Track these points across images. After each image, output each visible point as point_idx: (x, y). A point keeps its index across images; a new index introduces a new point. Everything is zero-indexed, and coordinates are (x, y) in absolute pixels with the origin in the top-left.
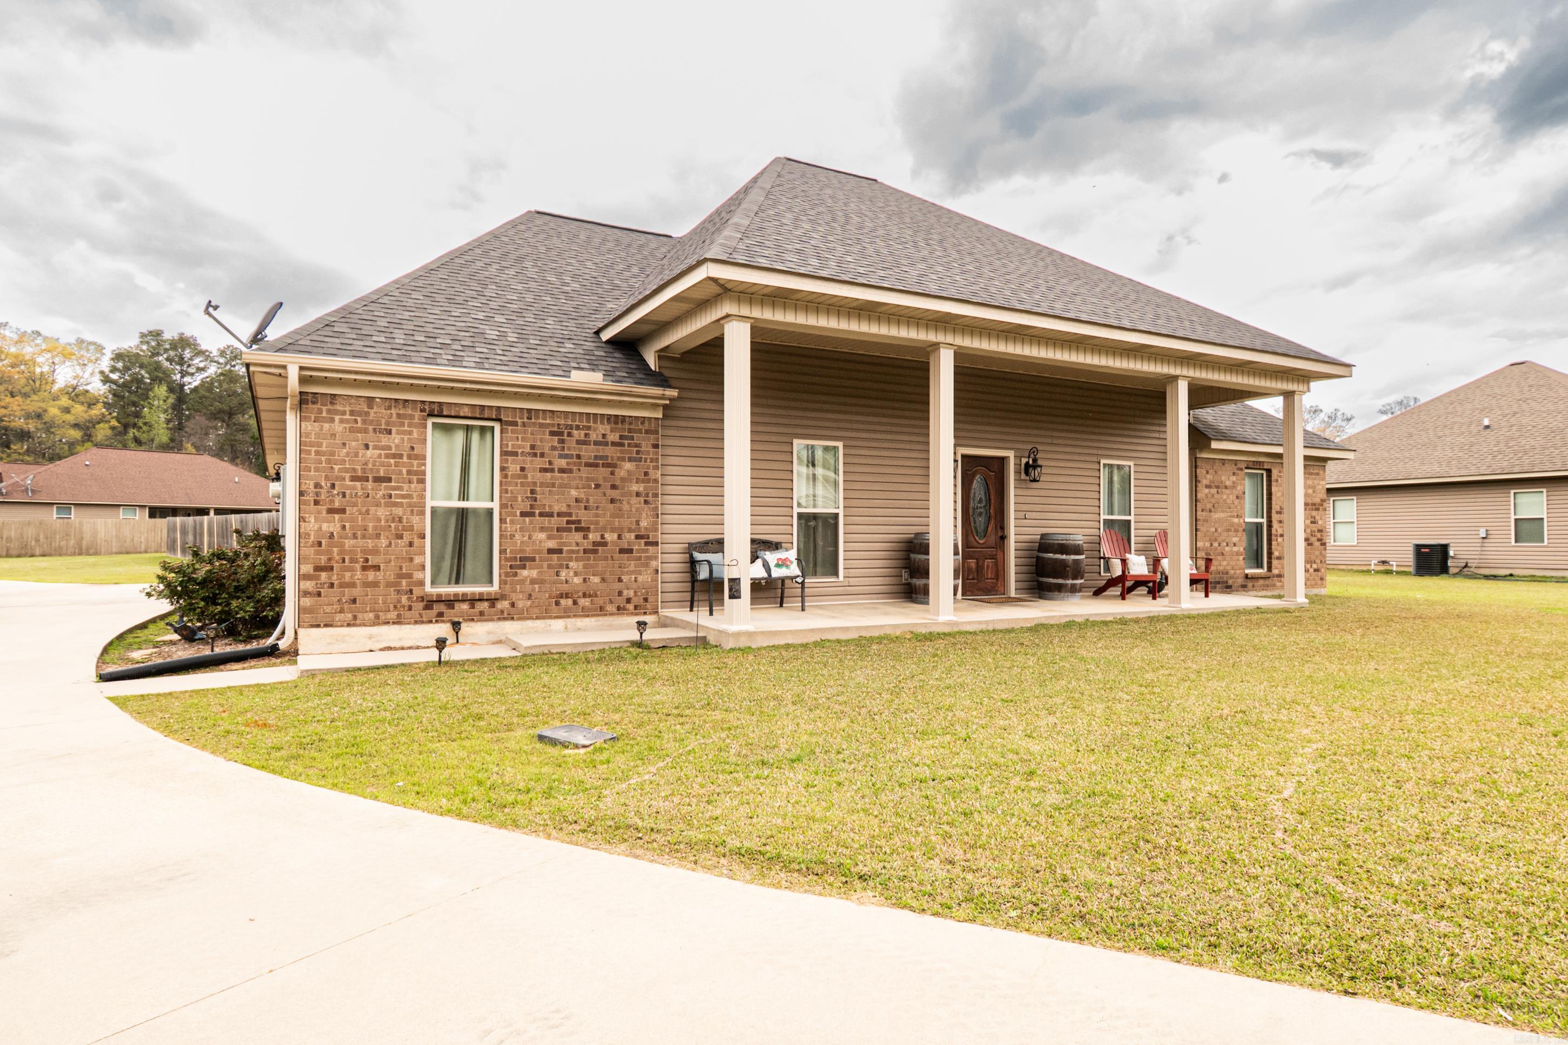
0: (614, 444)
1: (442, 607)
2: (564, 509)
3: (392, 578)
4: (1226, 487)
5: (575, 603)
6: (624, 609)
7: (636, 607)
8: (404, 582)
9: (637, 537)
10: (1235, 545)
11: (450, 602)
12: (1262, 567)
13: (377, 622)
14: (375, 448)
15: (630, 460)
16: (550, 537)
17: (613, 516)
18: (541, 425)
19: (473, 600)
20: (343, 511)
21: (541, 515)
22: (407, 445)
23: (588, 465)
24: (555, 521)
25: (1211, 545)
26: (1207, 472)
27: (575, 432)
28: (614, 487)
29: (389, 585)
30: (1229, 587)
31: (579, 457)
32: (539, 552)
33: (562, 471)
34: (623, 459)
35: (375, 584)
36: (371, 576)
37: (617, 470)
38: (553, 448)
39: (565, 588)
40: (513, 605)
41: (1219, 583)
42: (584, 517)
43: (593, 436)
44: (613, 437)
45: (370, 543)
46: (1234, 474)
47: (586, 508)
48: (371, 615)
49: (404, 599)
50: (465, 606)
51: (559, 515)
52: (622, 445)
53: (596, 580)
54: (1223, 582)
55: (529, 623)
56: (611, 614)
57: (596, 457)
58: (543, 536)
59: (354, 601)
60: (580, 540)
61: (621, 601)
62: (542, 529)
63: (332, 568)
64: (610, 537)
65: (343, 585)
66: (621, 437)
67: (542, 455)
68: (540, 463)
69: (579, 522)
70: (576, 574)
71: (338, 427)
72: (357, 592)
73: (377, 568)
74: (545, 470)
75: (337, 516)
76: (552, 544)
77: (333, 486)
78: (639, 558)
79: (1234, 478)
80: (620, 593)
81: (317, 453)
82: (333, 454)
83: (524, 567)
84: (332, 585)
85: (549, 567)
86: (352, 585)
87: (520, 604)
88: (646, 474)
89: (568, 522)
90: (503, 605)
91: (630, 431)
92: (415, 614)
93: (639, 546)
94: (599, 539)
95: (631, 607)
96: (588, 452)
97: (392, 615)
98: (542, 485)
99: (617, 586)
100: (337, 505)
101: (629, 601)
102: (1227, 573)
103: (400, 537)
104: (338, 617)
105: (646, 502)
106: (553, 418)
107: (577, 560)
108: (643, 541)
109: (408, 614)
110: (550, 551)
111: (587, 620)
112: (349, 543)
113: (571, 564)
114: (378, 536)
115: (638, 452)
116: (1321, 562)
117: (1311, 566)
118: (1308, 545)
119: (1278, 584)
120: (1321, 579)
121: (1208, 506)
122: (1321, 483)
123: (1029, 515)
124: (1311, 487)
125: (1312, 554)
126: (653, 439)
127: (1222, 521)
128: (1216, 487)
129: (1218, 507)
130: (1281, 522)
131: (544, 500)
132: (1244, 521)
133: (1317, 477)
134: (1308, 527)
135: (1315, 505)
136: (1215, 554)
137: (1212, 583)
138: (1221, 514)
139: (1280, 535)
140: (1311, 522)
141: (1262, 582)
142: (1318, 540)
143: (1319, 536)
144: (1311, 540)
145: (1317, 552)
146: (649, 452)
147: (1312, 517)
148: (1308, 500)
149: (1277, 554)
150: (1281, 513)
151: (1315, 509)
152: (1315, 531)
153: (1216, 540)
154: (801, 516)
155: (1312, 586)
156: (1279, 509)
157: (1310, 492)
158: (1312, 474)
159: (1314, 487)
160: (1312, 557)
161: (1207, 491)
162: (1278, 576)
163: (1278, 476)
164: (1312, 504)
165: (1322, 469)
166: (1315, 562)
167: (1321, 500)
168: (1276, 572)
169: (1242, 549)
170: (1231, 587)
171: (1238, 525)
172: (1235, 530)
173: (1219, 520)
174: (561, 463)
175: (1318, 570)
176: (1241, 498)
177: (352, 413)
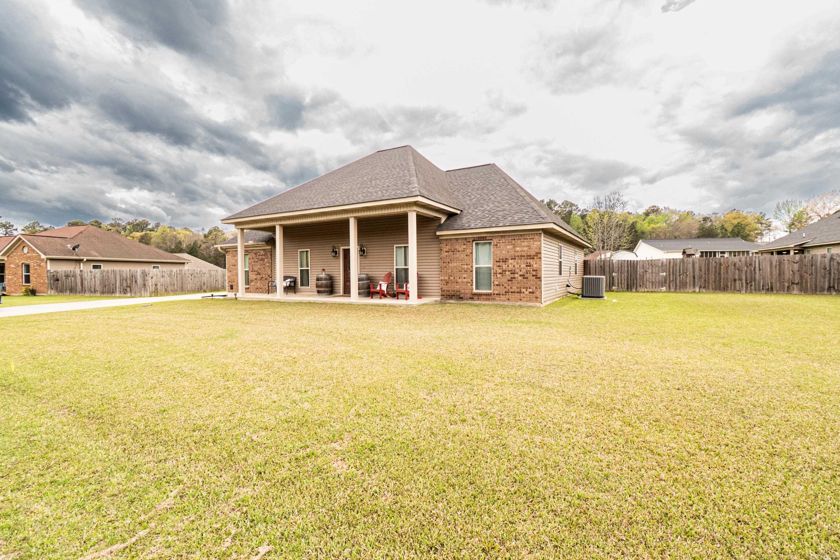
2: (257, 270)
4: (459, 251)
5: (259, 290)
9: (268, 276)
10: (465, 278)
12: (491, 290)
15: (267, 258)
16: (255, 276)
17: (264, 271)
18: (253, 253)
21: (254, 271)
23: (260, 260)
24: (256, 273)
25: (449, 278)
26: (447, 245)
27: (258, 253)
28: (264, 265)
30: (461, 298)
32: (253, 279)
33: (256, 262)
34: (265, 259)
37: (264, 261)
38: (255, 257)
39: (258, 287)
40: (251, 290)
41: (454, 296)
42: (260, 271)
43: (261, 254)
46: (464, 244)
53: (262, 285)
54: (457, 296)
55: (253, 294)
60: (260, 277)
62: (254, 274)
63: (230, 282)
64: (264, 276)
66: (265, 254)
68: (253, 260)
70: (259, 284)
71: (230, 256)
74: (254, 262)
76: (255, 278)
77: (230, 267)
78: (269, 281)
79: (465, 247)
80: (266, 289)
82: (230, 261)
83: (252, 282)
85: (255, 282)
88: (269, 261)
89: (258, 273)
90: (249, 290)
91: (266, 252)
96: (260, 257)
98: (254, 265)
102: (460, 291)
105: (269, 268)
110: (256, 279)
112: (232, 277)
113: (258, 282)
114: (235, 276)
116: (536, 288)
117: (526, 290)
118: (524, 278)
119: (497, 298)
120: (536, 298)
121: (448, 260)
122: (536, 243)
123: (366, 267)
124: (527, 246)
125: (527, 283)
126: (270, 253)
127: (456, 267)
128: (452, 251)
129: (454, 260)
130: (499, 266)
131: (254, 268)
132: (472, 267)
133: (532, 240)
134: (524, 268)
135: (530, 256)
136: (451, 282)
137: (449, 295)
138: (455, 264)
139: (500, 273)
140: (526, 266)
141: (485, 297)
142: (533, 276)
143: (534, 273)
144: (526, 276)
145: (532, 283)
146: (269, 256)
147: (527, 263)
148: (523, 254)
149: (496, 283)
150: (500, 262)
151: (530, 259)
152: (530, 271)
153: (452, 276)
154: (301, 270)
155: (527, 301)
156: (498, 260)
157: (526, 249)
158: (527, 239)
159: (529, 246)
160: (528, 285)
161: (446, 254)
162: (497, 294)
163: (497, 243)
164: (527, 256)
165: (537, 236)
166: (530, 288)
167: (536, 253)
168: (496, 292)
169: (469, 280)
170: (462, 298)
171: (467, 269)
172: (465, 271)
173: (454, 267)
174: (256, 260)
175: (533, 293)
176: (469, 256)
177: (232, 254)
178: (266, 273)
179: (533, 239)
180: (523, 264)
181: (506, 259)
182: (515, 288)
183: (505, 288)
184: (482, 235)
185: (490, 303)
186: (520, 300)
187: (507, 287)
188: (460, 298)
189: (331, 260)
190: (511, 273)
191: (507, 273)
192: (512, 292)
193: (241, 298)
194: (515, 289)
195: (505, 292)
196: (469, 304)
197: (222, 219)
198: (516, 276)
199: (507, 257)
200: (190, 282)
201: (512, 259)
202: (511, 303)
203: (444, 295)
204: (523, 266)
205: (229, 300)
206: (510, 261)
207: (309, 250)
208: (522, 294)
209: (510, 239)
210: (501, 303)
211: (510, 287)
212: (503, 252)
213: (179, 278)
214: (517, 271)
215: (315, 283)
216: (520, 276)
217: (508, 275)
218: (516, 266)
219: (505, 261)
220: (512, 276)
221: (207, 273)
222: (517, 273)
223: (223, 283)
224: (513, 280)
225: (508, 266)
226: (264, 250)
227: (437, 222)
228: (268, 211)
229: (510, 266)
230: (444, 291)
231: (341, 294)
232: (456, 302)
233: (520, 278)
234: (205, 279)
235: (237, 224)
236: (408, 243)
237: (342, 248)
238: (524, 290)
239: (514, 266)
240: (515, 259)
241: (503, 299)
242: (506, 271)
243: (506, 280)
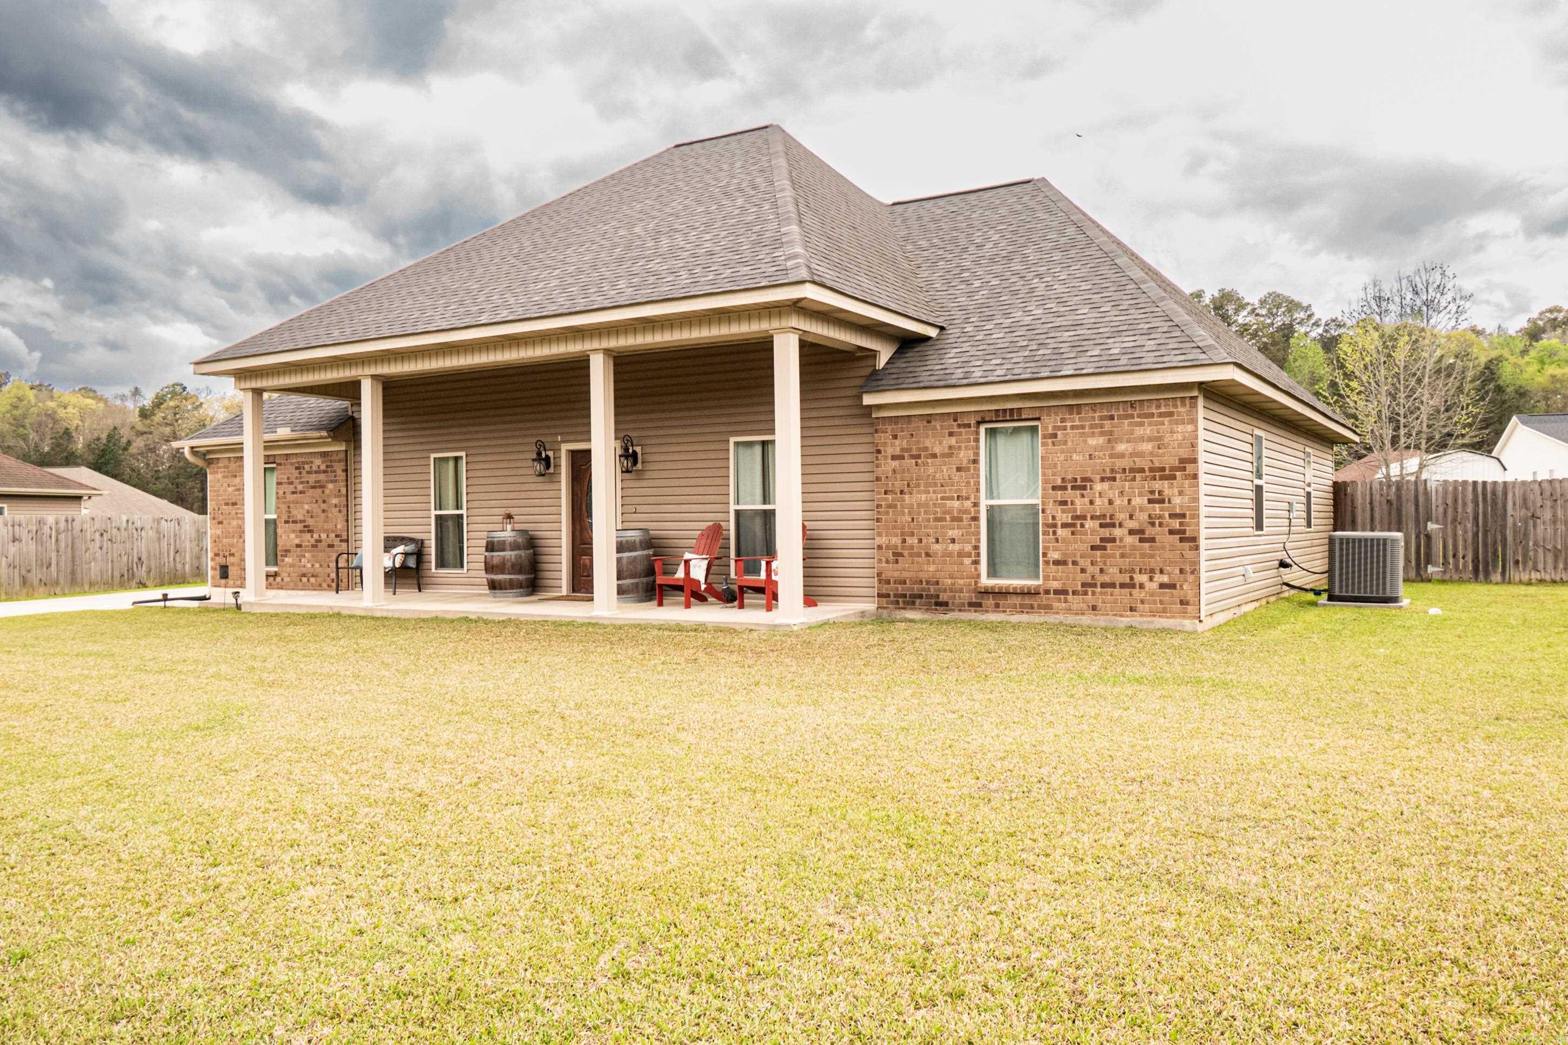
0: (324, 472)
2: (302, 518)
4: (934, 456)
5: (308, 580)
8: (242, 563)
9: (337, 536)
10: (953, 541)
12: (1037, 577)
15: (332, 482)
16: (297, 537)
17: (325, 521)
18: (292, 464)
23: (313, 487)
24: (299, 526)
25: (904, 541)
26: (895, 437)
27: (306, 466)
28: (324, 502)
30: (942, 605)
31: (308, 482)
32: (291, 546)
33: (301, 492)
34: (327, 482)
37: (325, 490)
38: (297, 478)
39: (304, 570)
40: (282, 580)
41: (921, 597)
42: (310, 522)
43: (315, 468)
44: (323, 467)
45: (231, 541)
46: (951, 434)
47: (312, 517)
48: (232, 582)
51: (301, 522)
52: (328, 472)
53: (317, 565)
54: (929, 596)
55: (289, 592)
56: (326, 590)
57: (316, 482)
58: (293, 536)
60: (310, 539)
61: (330, 581)
62: (293, 531)
63: (219, 555)
64: (324, 536)
66: (327, 466)
68: (291, 488)
70: (309, 561)
71: (220, 476)
74: (293, 493)
75: (220, 526)
76: (297, 541)
77: (219, 509)
78: (338, 551)
79: (953, 441)
80: (329, 575)
81: (215, 491)
82: (219, 491)
83: (286, 556)
84: (219, 564)
85: (297, 556)
88: (340, 491)
89: (305, 527)
90: (279, 579)
91: (331, 461)
93: (337, 542)
94: (318, 538)
96: (312, 478)
97: (239, 582)
98: (294, 502)
99: (328, 570)
100: (220, 519)
101: (333, 581)
102: (937, 583)
103: (240, 537)
104: (222, 582)
105: (340, 511)
106: (297, 458)
107: (309, 552)
108: (339, 539)
110: (298, 546)
112: (225, 540)
113: (307, 555)
115: (335, 476)
116: (1181, 571)
117: (1151, 579)
118: (1141, 540)
119: (1056, 605)
120: (1182, 603)
121: (898, 485)
122: (1180, 428)
123: (640, 508)
124: (1150, 439)
125: (1152, 556)
126: (342, 465)
127: (926, 505)
128: (913, 457)
129: (918, 485)
130: (1064, 503)
131: (294, 512)
132: (976, 505)
133: (1166, 420)
134: (1141, 510)
135: (1163, 469)
136: (911, 555)
137: (904, 596)
138: (924, 496)
139: (1065, 525)
140: (1150, 501)
141: (1017, 600)
142: (1171, 532)
143: (1176, 524)
144: (1150, 531)
145: (1168, 555)
146: (341, 475)
147: (1152, 492)
148: (1139, 462)
149: (1056, 556)
150: (1065, 488)
151: (1162, 478)
152: (1161, 517)
153: (912, 534)
154: (438, 518)
155: (1153, 613)
156: (1059, 482)
157: (1147, 447)
158: (1152, 415)
159: (1160, 438)
160: (1154, 563)
161: (895, 464)
162: (1057, 592)
163: (1055, 427)
164: (1152, 470)
165: (1183, 405)
166: (1161, 572)
167: (1182, 461)
168: (1055, 585)
169: (968, 548)
170: (946, 604)
171: (960, 511)
172: (953, 519)
173: (919, 505)
174: (300, 487)
175: (1172, 586)
176: (968, 469)
177: (225, 467)
178: (330, 526)
179: (1171, 414)
180: (1141, 495)
181: (1084, 479)
182: (1115, 570)
183: (1083, 571)
184: (1009, 406)
185: (1036, 618)
186: (1131, 609)
187: (1090, 569)
188: (937, 604)
189: (533, 487)
190: (1102, 526)
191: (1089, 524)
192: (1103, 585)
193: (251, 604)
194: (1113, 574)
195: (1083, 585)
196: (969, 622)
197: (197, 359)
198: (1117, 532)
199: (1089, 475)
200: (98, 555)
201: (1102, 480)
202: (1102, 621)
203: (888, 596)
204: (1138, 501)
205: (215, 611)
206: (1098, 487)
207: (463, 454)
208: (1136, 592)
209: (1097, 414)
210: (1071, 619)
211: (1096, 570)
212: (1075, 457)
213: (63, 544)
214: (1121, 516)
215: (482, 558)
216: (1131, 532)
217: (1093, 531)
218: (1118, 502)
219: (1082, 485)
220: (1106, 533)
221: (148, 527)
222: (1121, 525)
223: (198, 558)
224: (1109, 545)
225: (1091, 503)
226: (324, 455)
227: (864, 363)
228: (336, 335)
229: (1098, 501)
230: (888, 582)
231: (564, 591)
232: (927, 616)
233: (1130, 540)
234: (142, 546)
235: (241, 375)
236: (772, 431)
237: (565, 448)
238: (1144, 578)
239: (1111, 502)
240: (1114, 479)
241: (1075, 607)
242: (1084, 517)
243: (1085, 547)
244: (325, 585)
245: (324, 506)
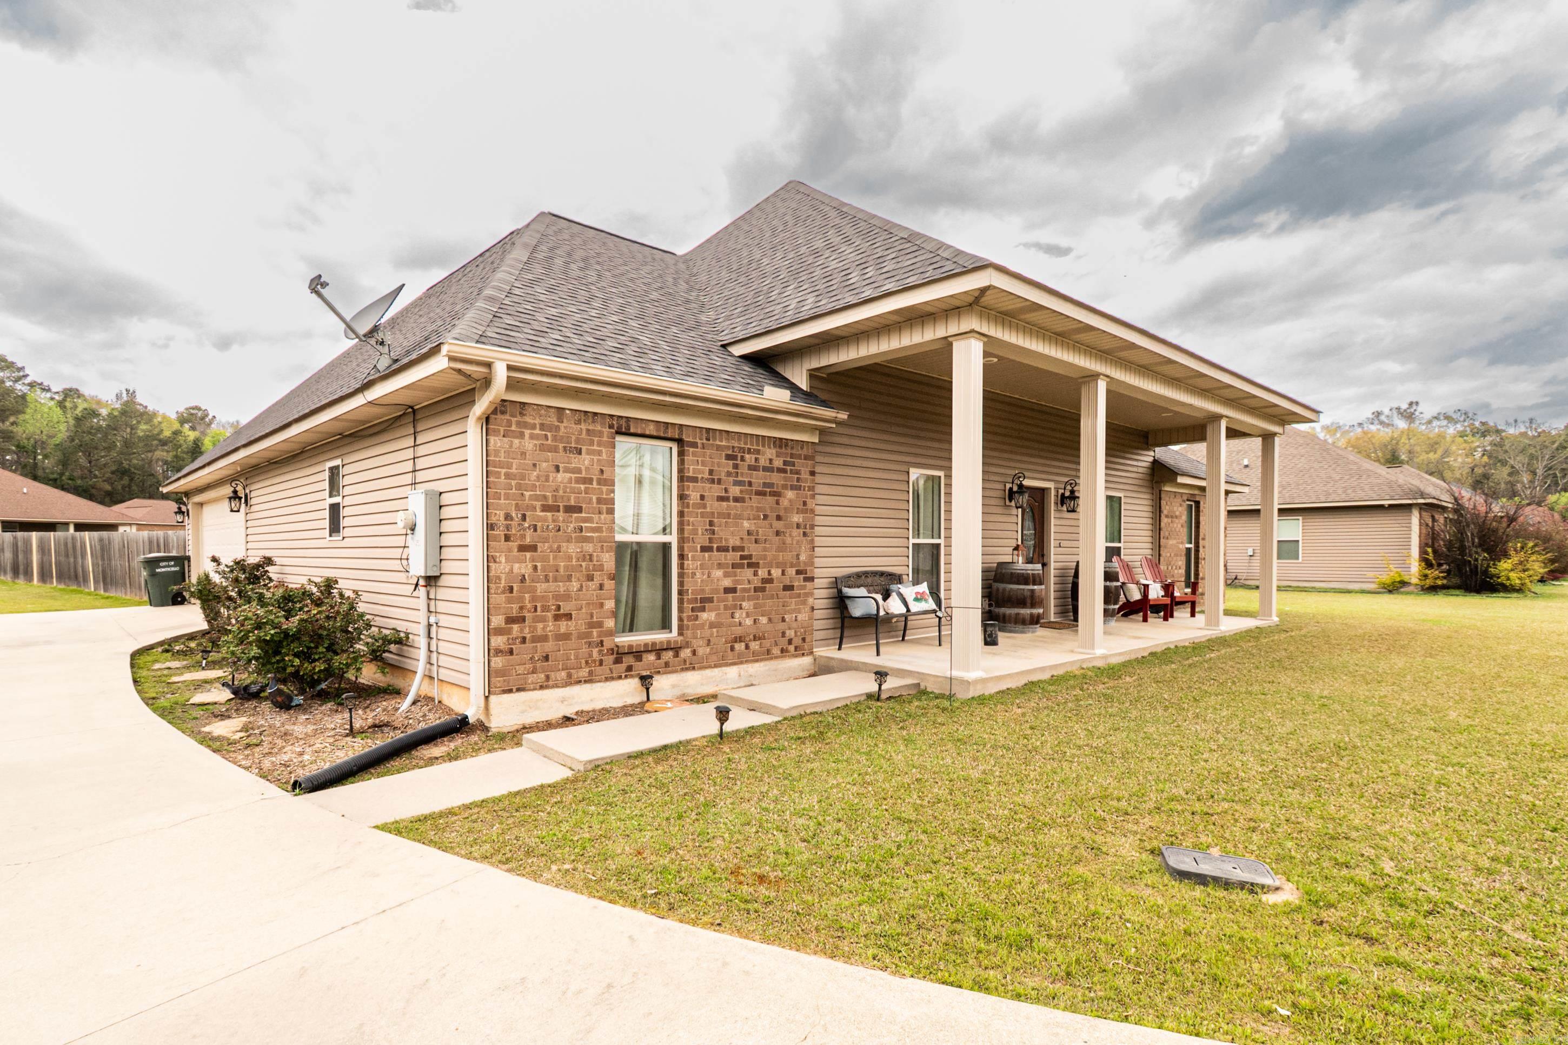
0: (780, 470)
1: (628, 660)
2: (738, 543)
3: (583, 629)
4: (1176, 517)
5: (747, 647)
6: (787, 651)
7: (796, 648)
8: (595, 632)
9: (799, 572)
10: (1180, 568)
11: (637, 653)
13: (571, 681)
14: (567, 470)
15: (793, 488)
16: (726, 575)
17: (779, 550)
18: (719, 448)
19: (658, 650)
20: (533, 548)
21: (719, 549)
22: (596, 468)
23: (759, 493)
24: (730, 557)
26: (1167, 504)
27: (747, 456)
28: (779, 518)
29: (580, 637)
31: (750, 484)
32: (716, 591)
33: (736, 500)
34: (785, 487)
35: (566, 637)
36: (563, 626)
37: (781, 499)
38: (729, 474)
39: (738, 631)
40: (694, 653)
42: (753, 550)
43: (763, 462)
44: (778, 463)
45: (561, 587)
46: (1181, 505)
47: (756, 542)
48: (564, 674)
49: (595, 652)
50: (651, 657)
51: (735, 549)
52: (784, 471)
53: (764, 620)
55: (708, 672)
56: (776, 658)
57: (765, 484)
58: (718, 573)
59: (546, 658)
60: (752, 577)
61: (783, 642)
62: (720, 566)
63: (523, 620)
64: (776, 573)
65: (536, 639)
66: (785, 463)
67: (719, 482)
68: (717, 490)
69: (750, 557)
70: (748, 615)
71: (529, 444)
72: (549, 646)
73: (569, 616)
74: (721, 499)
75: (528, 555)
76: (727, 583)
77: (524, 517)
78: (799, 596)
79: (1181, 509)
80: (783, 634)
81: (508, 476)
82: (523, 477)
83: (703, 609)
84: (524, 640)
85: (726, 608)
86: (544, 638)
87: (701, 652)
88: (805, 503)
89: (742, 557)
90: (686, 653)
91: (792, 456)
92: (605, 670)
93: (798, 582)
94: (766, 576)
95: (792, 648)
96: (758, 479)
97: (584, 673)
98: (721, 515)
99: (782, 626)
100: (528, 540)
101: (790, 642)
103: (590, 578)
104: (531, 678)
105: (805, 534)
106: (728, 439)
107: (749, 599)
108: (802, 577)
109: (599, 670)
110: (727, 590)
111: (757, 665)
112: (541, 587)
113: (744, 604)
114: (569, 578)
115: (798, 480)
121: (1167, 534)
123: (1062, 543)
127: (1173, 547)
128: (1171, 517)
129: (1172, 535)
131: (721, 532)
161: (1166, 520)
174: (735, 491)
177: (542, 427)
178: (788, 556)
226: (781, 443)
244: (776, 651)
245: (778, 525)
